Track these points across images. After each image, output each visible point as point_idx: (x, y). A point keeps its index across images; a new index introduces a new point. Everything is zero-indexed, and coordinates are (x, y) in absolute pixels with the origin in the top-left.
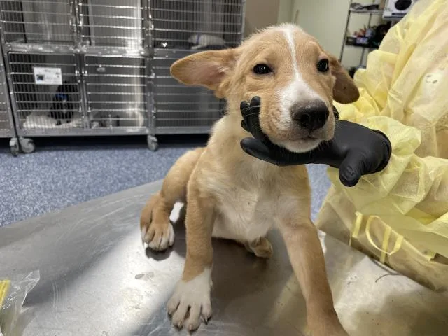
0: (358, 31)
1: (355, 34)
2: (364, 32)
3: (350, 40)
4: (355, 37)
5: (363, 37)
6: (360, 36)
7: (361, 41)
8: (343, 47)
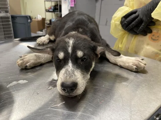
0: (49, 7)
1: (48, 8)
2: (51, 7)
3: (47, 10)
4: (48, 9)
5: (51, 9)
6: (50, 9)
7: (51, 10)
8: (45, 13)
